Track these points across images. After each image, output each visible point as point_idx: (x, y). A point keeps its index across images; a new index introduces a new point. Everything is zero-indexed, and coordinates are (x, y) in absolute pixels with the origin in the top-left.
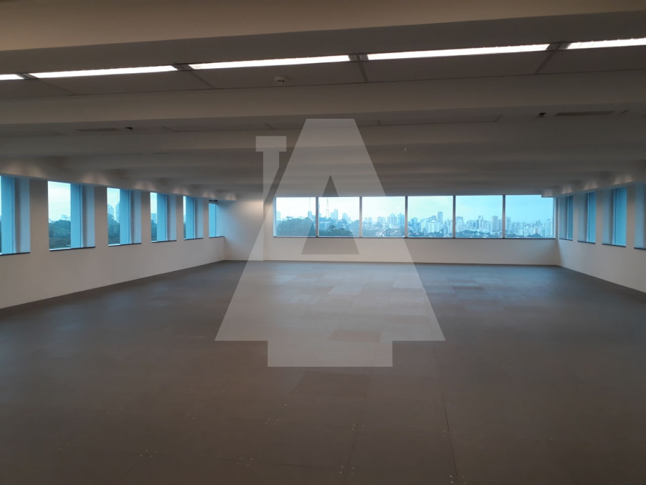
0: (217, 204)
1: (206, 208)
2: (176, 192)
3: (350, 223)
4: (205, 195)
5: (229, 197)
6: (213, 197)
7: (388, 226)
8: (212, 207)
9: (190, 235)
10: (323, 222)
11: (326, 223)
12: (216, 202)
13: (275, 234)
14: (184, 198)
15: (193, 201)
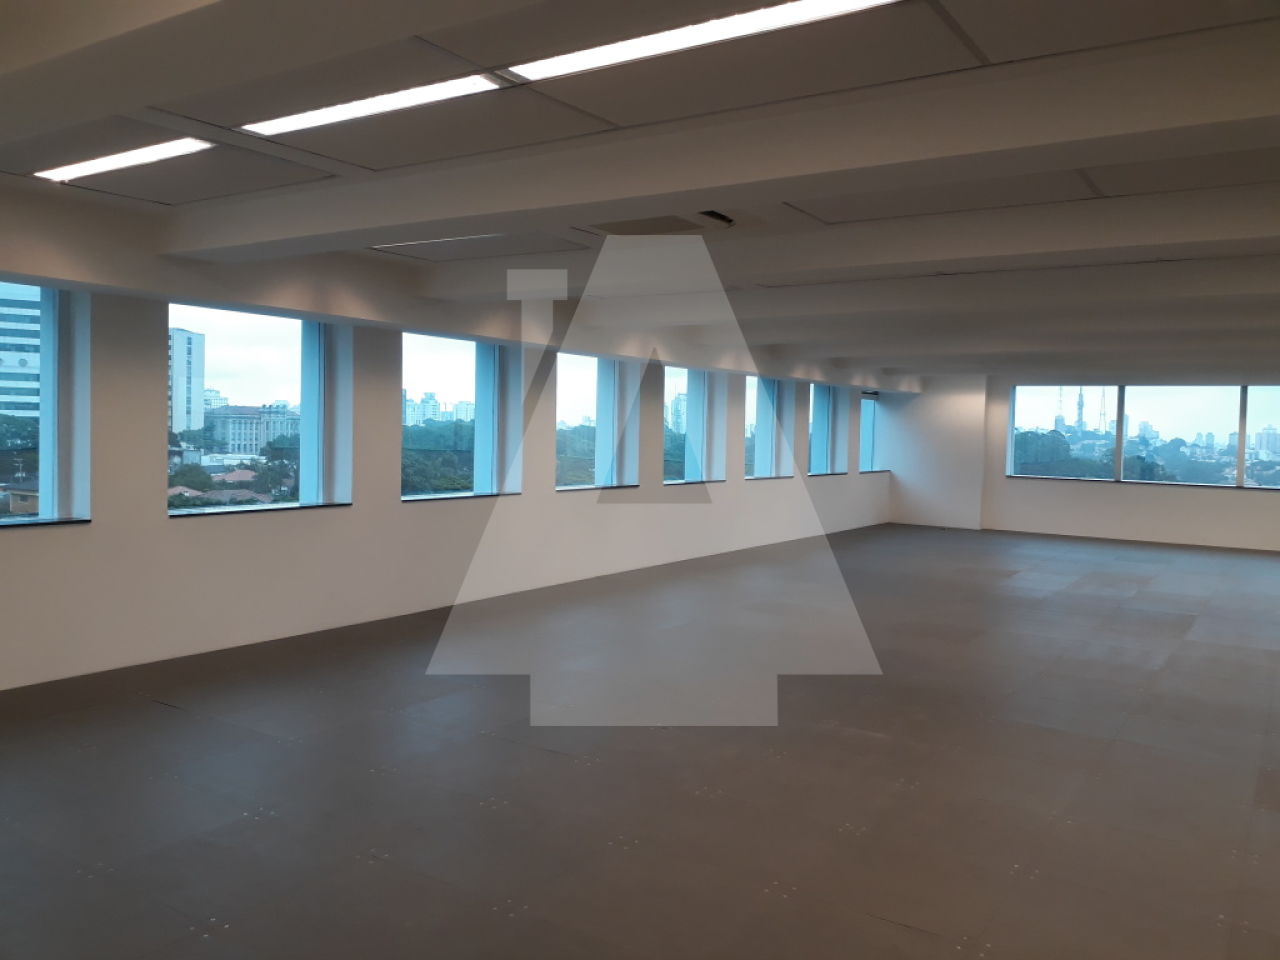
0: (877, 400)
1: (856, 407)
2: (799, 374)
3: (1158, 444)
4: (857, 381)
5: (907, 385)
6: (872, 384)
7: (1257, 455)
8: (868, 406)
9: (819, 465)
10: (1091, 442)
11: (1098, 443)
12: (875, 395)
13: (1010, 471)
14: (812, 386)
15: (830, 393)
